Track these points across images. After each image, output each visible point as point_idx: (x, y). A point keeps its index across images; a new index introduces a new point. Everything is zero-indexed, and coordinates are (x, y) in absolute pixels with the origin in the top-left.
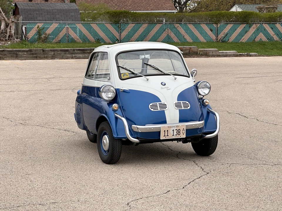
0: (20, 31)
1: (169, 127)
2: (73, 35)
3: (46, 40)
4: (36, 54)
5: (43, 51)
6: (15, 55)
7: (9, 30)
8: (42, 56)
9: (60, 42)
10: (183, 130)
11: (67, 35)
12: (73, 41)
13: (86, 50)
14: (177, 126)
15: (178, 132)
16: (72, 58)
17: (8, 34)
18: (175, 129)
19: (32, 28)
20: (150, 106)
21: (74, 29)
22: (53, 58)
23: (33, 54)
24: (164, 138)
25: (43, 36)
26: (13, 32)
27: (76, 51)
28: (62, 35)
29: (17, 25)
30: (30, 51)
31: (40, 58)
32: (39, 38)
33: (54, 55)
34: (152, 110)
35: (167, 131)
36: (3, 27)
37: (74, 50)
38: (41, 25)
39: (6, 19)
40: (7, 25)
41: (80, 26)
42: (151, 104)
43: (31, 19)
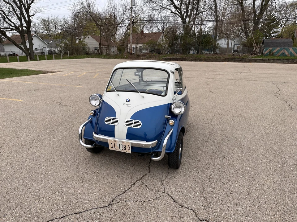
0: (261, 51)
1: (115, 141)
2: (286, 53)
3: (273, 55)
4: (264, 61)
5: (268, 59)
6: (255, 61)
7: (256, 51)
8: (267, 61)
9: (279, 56)
10: (129, 146)
11: (283, 54)
12: (286, 56)
13: (290, 60)
14: (122, 142)
15: (124, 147)
16: (282, 63)
17: (256, 52)
18: (121, 144)
19: (267, 50)
20: (105, 119)
21: (288, 51)
22: (272, 62)
23: (263, 61)
24: (112, 149)
25: (271, 53)
26: (258, 51)
27: (284, 60)
28: (281, 53)
29: (261, 48)
30: (262, 59)
31: (266, 63)
32: (270, 54)
33: (273, 61)
34: (106, 123)
35: (114, 144)
36: (254, 49)
37: (283, 60)
38: (271, 49)
39: (256, 46)
40: (256, 49)
41: (291, 49)
42: (107, 118)
43: (268, 46)
